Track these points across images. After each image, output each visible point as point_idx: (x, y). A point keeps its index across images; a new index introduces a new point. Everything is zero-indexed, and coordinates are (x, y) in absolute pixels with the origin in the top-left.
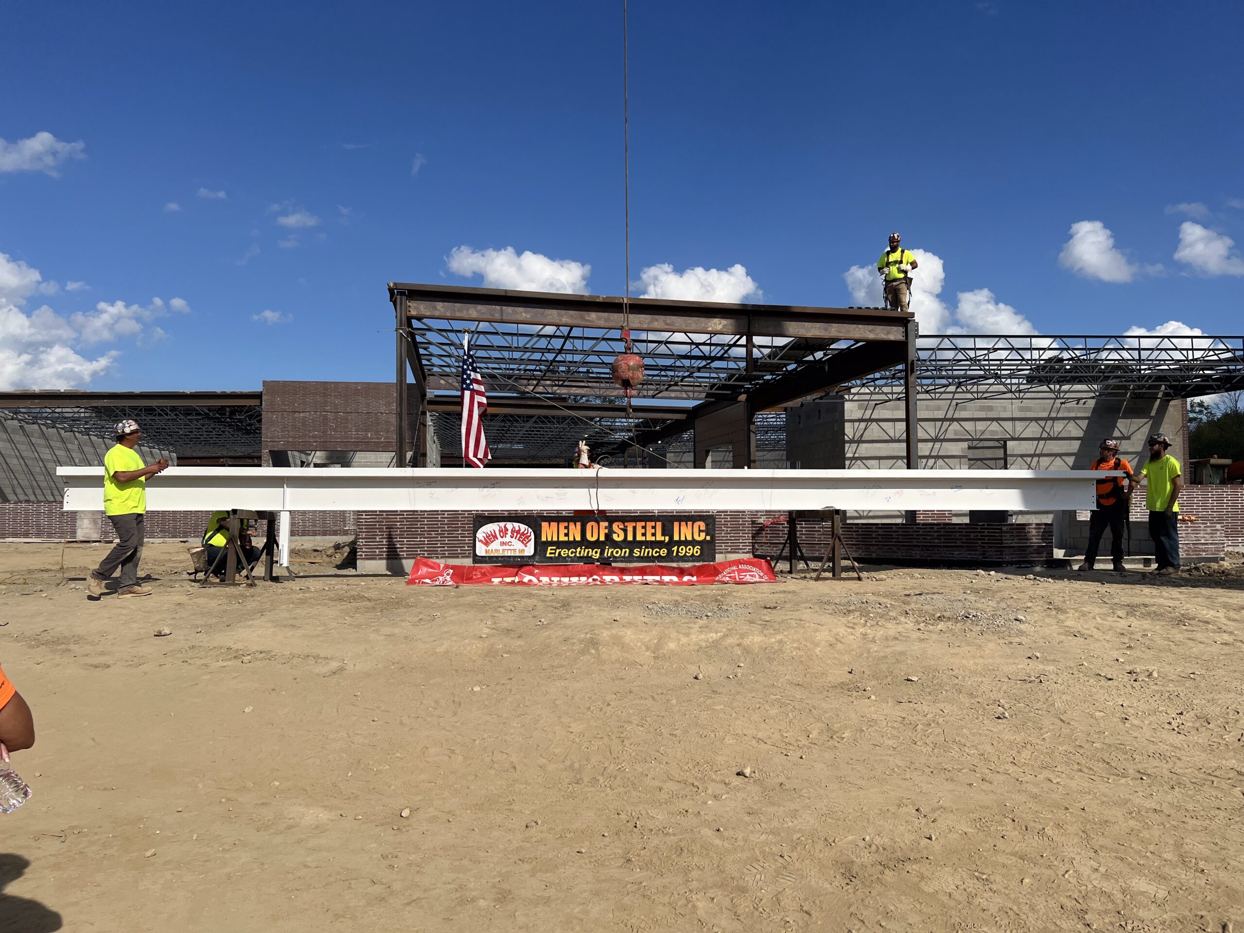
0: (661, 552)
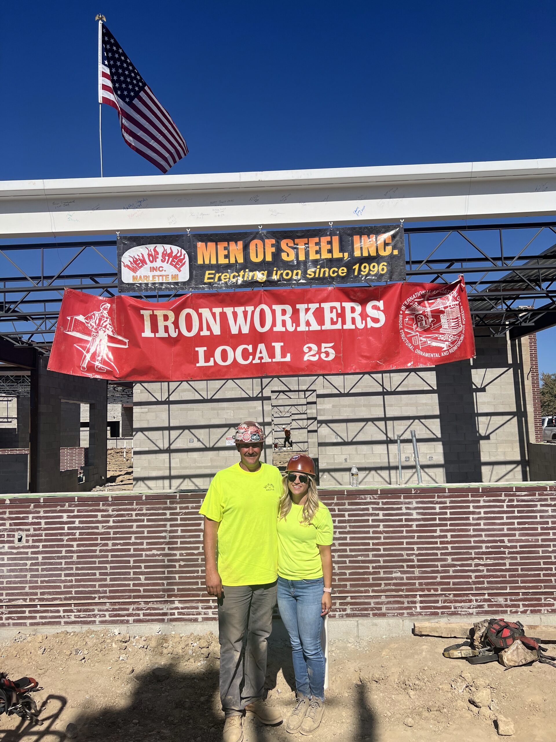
0: (340, 271)
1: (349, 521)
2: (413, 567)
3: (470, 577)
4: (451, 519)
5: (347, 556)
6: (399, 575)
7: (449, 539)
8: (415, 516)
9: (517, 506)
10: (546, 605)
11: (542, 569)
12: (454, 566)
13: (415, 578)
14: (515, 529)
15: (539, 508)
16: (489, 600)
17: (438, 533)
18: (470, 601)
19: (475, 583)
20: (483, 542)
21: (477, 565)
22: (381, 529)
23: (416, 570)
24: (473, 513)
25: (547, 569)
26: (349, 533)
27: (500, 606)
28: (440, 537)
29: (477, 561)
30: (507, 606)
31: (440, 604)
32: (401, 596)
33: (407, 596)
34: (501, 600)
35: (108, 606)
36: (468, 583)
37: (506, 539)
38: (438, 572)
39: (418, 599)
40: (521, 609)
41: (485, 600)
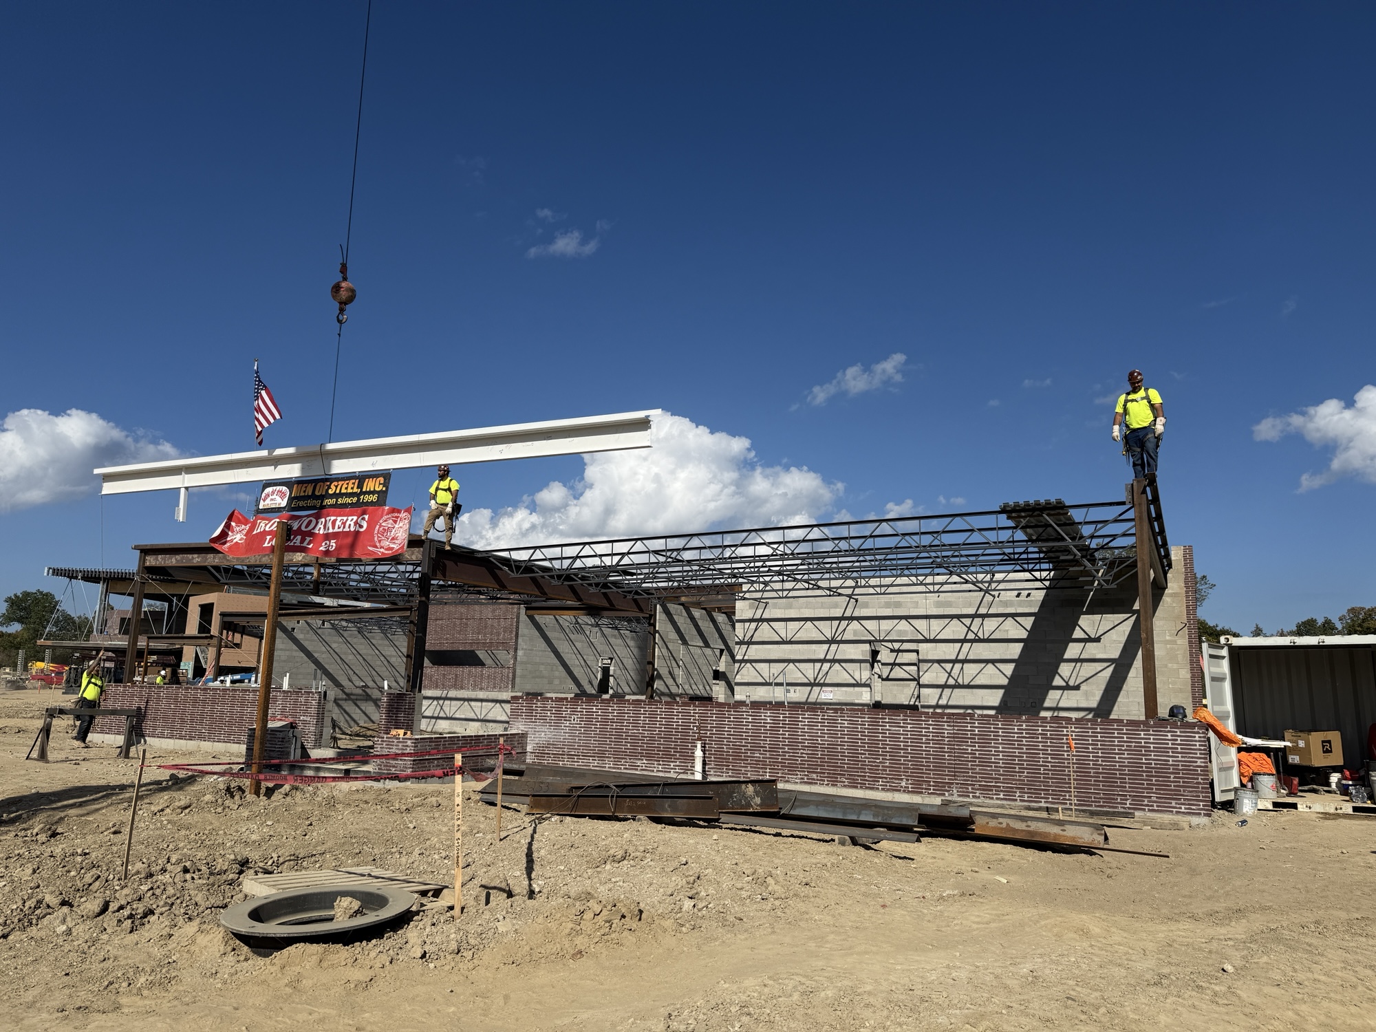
1: (733, 721)
2: (766, 751)
3: (797, 760)
4: (788, 724)
5: (731, 742)
6: (758, 755)
7: (787, 736)
8: (769, 721)
9: (827, 719)
10: (840, 782)
11: (839, 759)
12: (789, 753)
13: (767, 758)
14: (825, 733)
15: (840, 721)
16: (807, 775)
17: (781, 732)
18: (797, 775)
19: (800, 764)
20: (806, 739)
21: (802, 753)
22: (750, 727)
23: (768, 753)
24: (801, 721)
25: (842, 760)
26: (733, 728)
27: (814, 779)
28: (782, 734)
29: (802, 751)
30: (818, 780)
31: (779, 775)
32: (759, 768)
33: (762, 768)
34: (814, 776)
35: (612, 759)
36: (796, 764)
37: (819, 739)
38: (779, 755)
39: (768, 770)
40: (826, 783)
41: (805, 775)
